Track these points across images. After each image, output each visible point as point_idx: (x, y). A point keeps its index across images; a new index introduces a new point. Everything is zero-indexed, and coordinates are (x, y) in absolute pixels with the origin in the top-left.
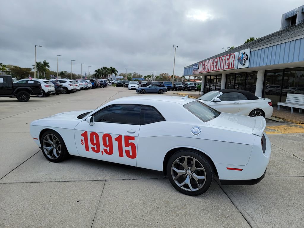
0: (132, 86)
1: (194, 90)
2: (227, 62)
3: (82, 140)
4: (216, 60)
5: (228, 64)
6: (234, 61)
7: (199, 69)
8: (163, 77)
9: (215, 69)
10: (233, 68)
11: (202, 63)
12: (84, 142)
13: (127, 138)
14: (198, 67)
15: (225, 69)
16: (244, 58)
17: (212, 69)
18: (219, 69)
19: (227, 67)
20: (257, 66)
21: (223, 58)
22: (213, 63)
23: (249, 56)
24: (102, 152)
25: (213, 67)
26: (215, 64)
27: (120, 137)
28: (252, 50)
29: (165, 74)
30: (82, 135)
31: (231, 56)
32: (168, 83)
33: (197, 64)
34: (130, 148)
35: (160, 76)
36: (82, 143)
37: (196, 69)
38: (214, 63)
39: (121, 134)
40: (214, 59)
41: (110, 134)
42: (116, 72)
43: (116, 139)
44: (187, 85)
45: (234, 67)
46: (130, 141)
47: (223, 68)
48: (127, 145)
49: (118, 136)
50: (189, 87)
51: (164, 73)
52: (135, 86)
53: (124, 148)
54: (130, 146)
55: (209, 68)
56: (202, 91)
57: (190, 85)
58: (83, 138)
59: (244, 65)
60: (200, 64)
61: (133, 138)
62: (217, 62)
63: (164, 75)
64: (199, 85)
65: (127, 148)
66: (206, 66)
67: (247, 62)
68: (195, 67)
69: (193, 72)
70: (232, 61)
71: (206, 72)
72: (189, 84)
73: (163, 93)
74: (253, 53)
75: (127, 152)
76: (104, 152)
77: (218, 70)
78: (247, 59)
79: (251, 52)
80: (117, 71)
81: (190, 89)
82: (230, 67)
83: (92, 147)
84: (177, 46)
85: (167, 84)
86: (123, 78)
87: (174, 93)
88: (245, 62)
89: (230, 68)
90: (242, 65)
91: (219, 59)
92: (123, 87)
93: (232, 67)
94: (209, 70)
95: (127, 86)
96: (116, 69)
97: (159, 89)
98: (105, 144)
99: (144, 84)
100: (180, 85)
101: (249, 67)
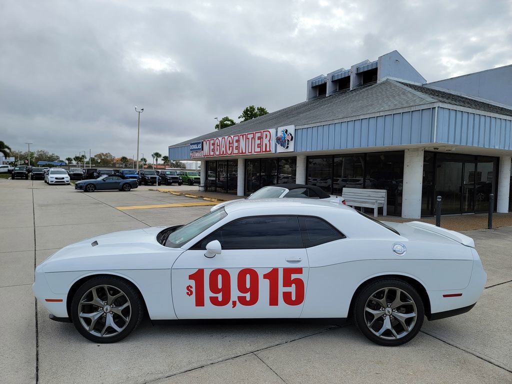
0: (56, 178)
1: (177, 184)
2: (258, 142)
3: (189, 288)
4: (236, 138)
5: (259, 146)
6: (269, 141)
7: (202, 150)
8: (102, 160)
9: (236, 151)
10: (268, 151)
11: (208, 142)
12: (194, 290)
13: (288, 272)
14: (200, 146)
15: (255, 152)
16: (287, 138)
17: (229, 152)
18: (244, 152)
19: (258, 150)
20: (308, 150)
21: (250, 136)
22: (231, 142)
23: (293, 135)
24: (234, 304)
25: (231, 148)
26: (236, 144)
27: (275, 271)
28: (297, 128)
29: (106, 154)
30: (191, 277)
31: (265, 133)
32: (130, 171)
33: (199, 143)
34: (292, 289)
35: (96, 158)
36: (188, 293)
37: (196, 150)
38: (233, 143)
39: (276, 266)
40: (232, 136)
41: (255, 269)
42: (7, 150)
43: (265, 276)
44: (164, 175)
45: (271, 149)
46: (294, 276)
47: (250, 151)
48: (287, 283)
49: (270, 270)
50: (168, 178)
51: (103, 153)
52: (63, 178)
53: (282, 289)
54: (294, 285)
55: (223, 149)
56: (201, 185)
57: (171, 175)
58: (192, 283)
59: (287, 147)
60: (205, 143)
61: (299, 271)
62: (238, 141)
63: (103, 157)
64: (183, 175)
65: (287, 289)
66: (217, 146)
67: (292, 144)
68: (195, 147)
69: (191, 154)
70: (265, 141)
71: (218, 155)
72: (167, 173)
73: (131, 190)
74: (300, 131)
75: (287, 296)
76: (238, 303)
77: (242, 153)
78: (292, 140)
79: (295, 130)
80: (10, 147)
81: (171, 181)
82: (264, 150)
83: (211, 298)
84: (143, 110)
85: (129, 174)
86: (15, 162)
87: (151, 190)
88: (288, 144)
89: (263, 152)
90: (284, 147)
91: (241, 137)
92: (27, 179)
93: (268, 149)
94: (225, 153)
95: (40, 177)
96: (6, 144)
97: (124, 183)
98: (242, 287)
99: (75, 172)
100: (152, 175)
101: (296, 151)
